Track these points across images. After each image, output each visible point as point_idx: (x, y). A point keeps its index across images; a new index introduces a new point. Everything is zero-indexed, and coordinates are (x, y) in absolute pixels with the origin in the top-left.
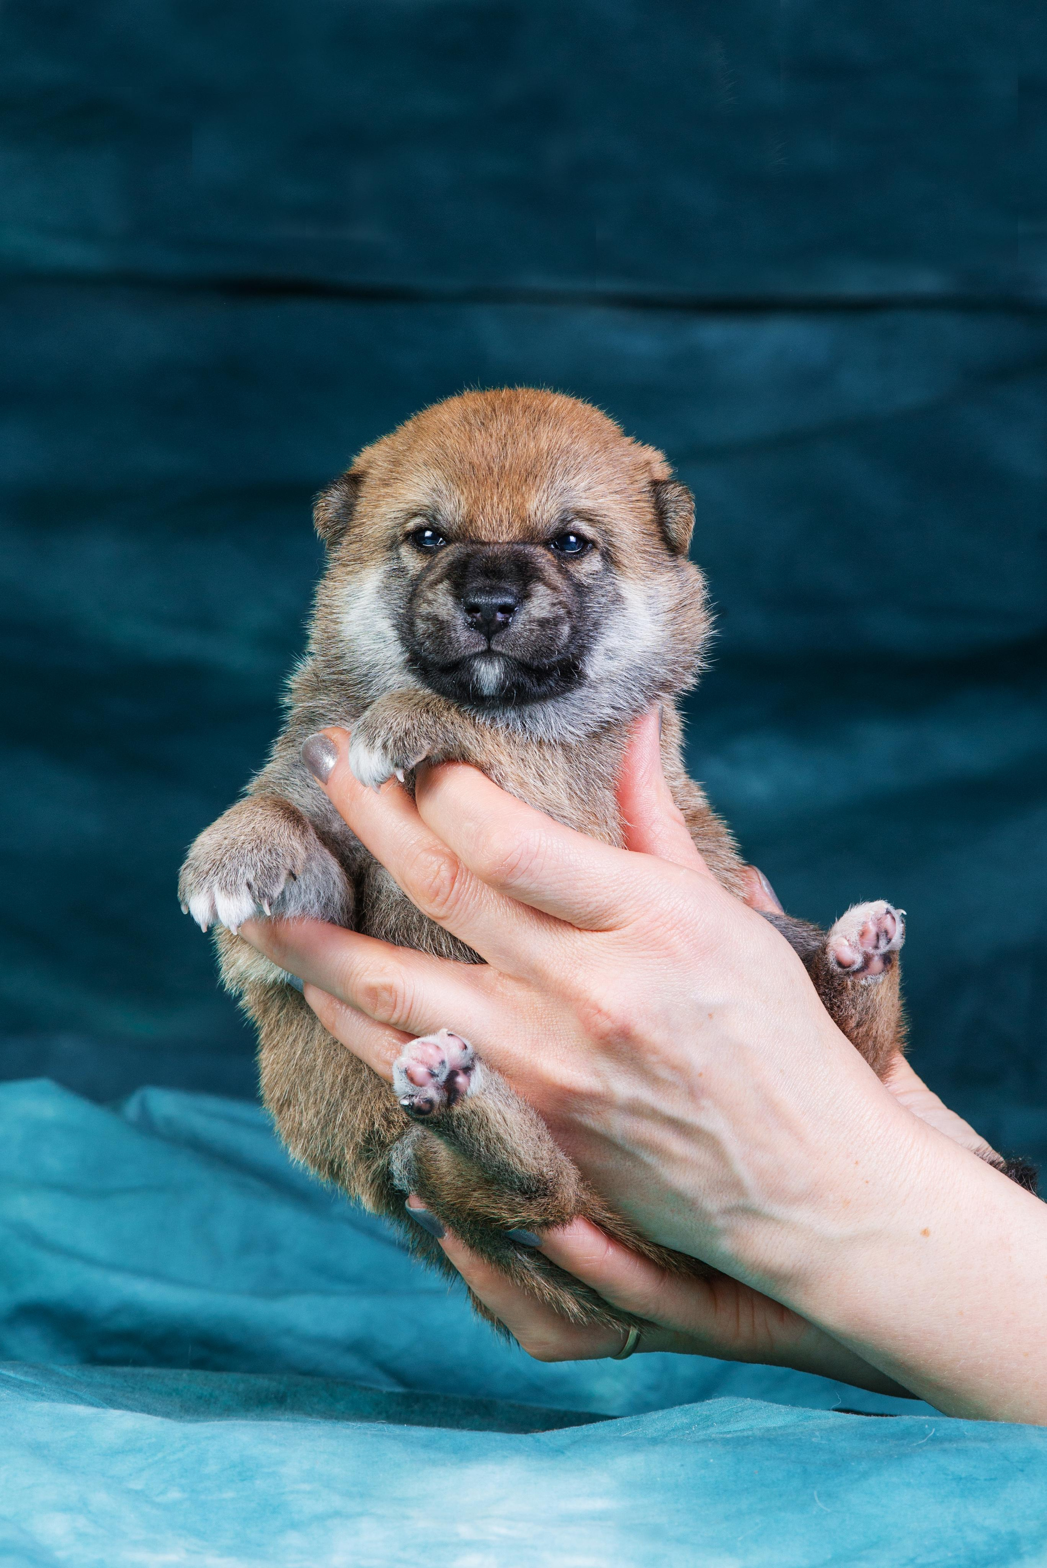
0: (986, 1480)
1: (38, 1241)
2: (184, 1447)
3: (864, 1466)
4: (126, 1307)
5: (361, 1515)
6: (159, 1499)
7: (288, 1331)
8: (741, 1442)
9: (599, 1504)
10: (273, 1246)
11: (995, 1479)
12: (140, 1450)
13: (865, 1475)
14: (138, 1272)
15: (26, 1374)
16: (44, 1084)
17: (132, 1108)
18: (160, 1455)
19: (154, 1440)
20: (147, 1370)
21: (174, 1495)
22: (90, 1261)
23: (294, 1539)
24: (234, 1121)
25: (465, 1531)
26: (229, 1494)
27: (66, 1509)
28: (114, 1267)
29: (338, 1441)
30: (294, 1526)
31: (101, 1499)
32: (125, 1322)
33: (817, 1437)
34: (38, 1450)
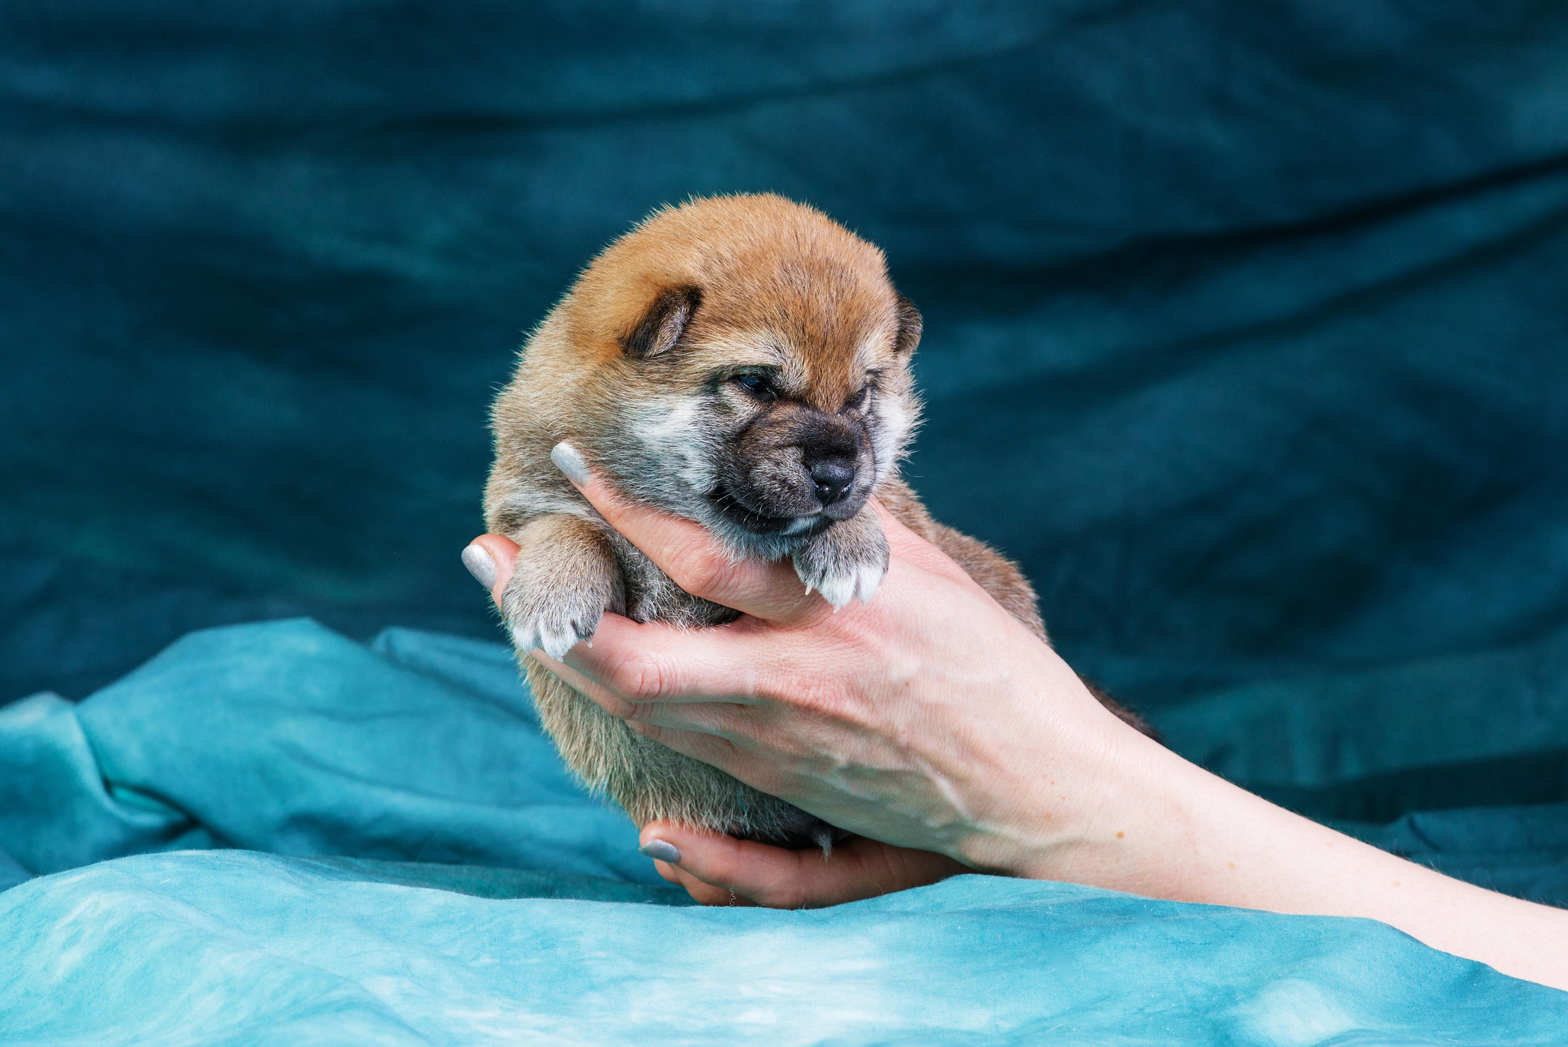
0: (1201, 944)
1: (307, 759)
2: (491, 919)
3: (1094, 931)
4: (385, 817)
5: (653, 978)
6: (471, 964)
7: (530, 837)
8: (984, 914)
9: (863, 965)
10: (511, 763)
11: (1209, 944)
12: (452, 922)
13: (1096, 939)
14: (396, 787)
15: (330, 864)
16: (306, 623)
17: (380, 643)
18: (471, 926)
19: (464, 913)
20: (431, 865)
21: (486, 960)
22: (352, 777)
23: (595, 998)
24: (469, 657)
25: (746, 990)
26: (534, 961)
27: (394, 973)
28: (371, 782)
29: (628, 914)
30: (593, 987)
31: (422, 964)
32: (384, 830)
33: (1050, 911)
34: (361, 922)
